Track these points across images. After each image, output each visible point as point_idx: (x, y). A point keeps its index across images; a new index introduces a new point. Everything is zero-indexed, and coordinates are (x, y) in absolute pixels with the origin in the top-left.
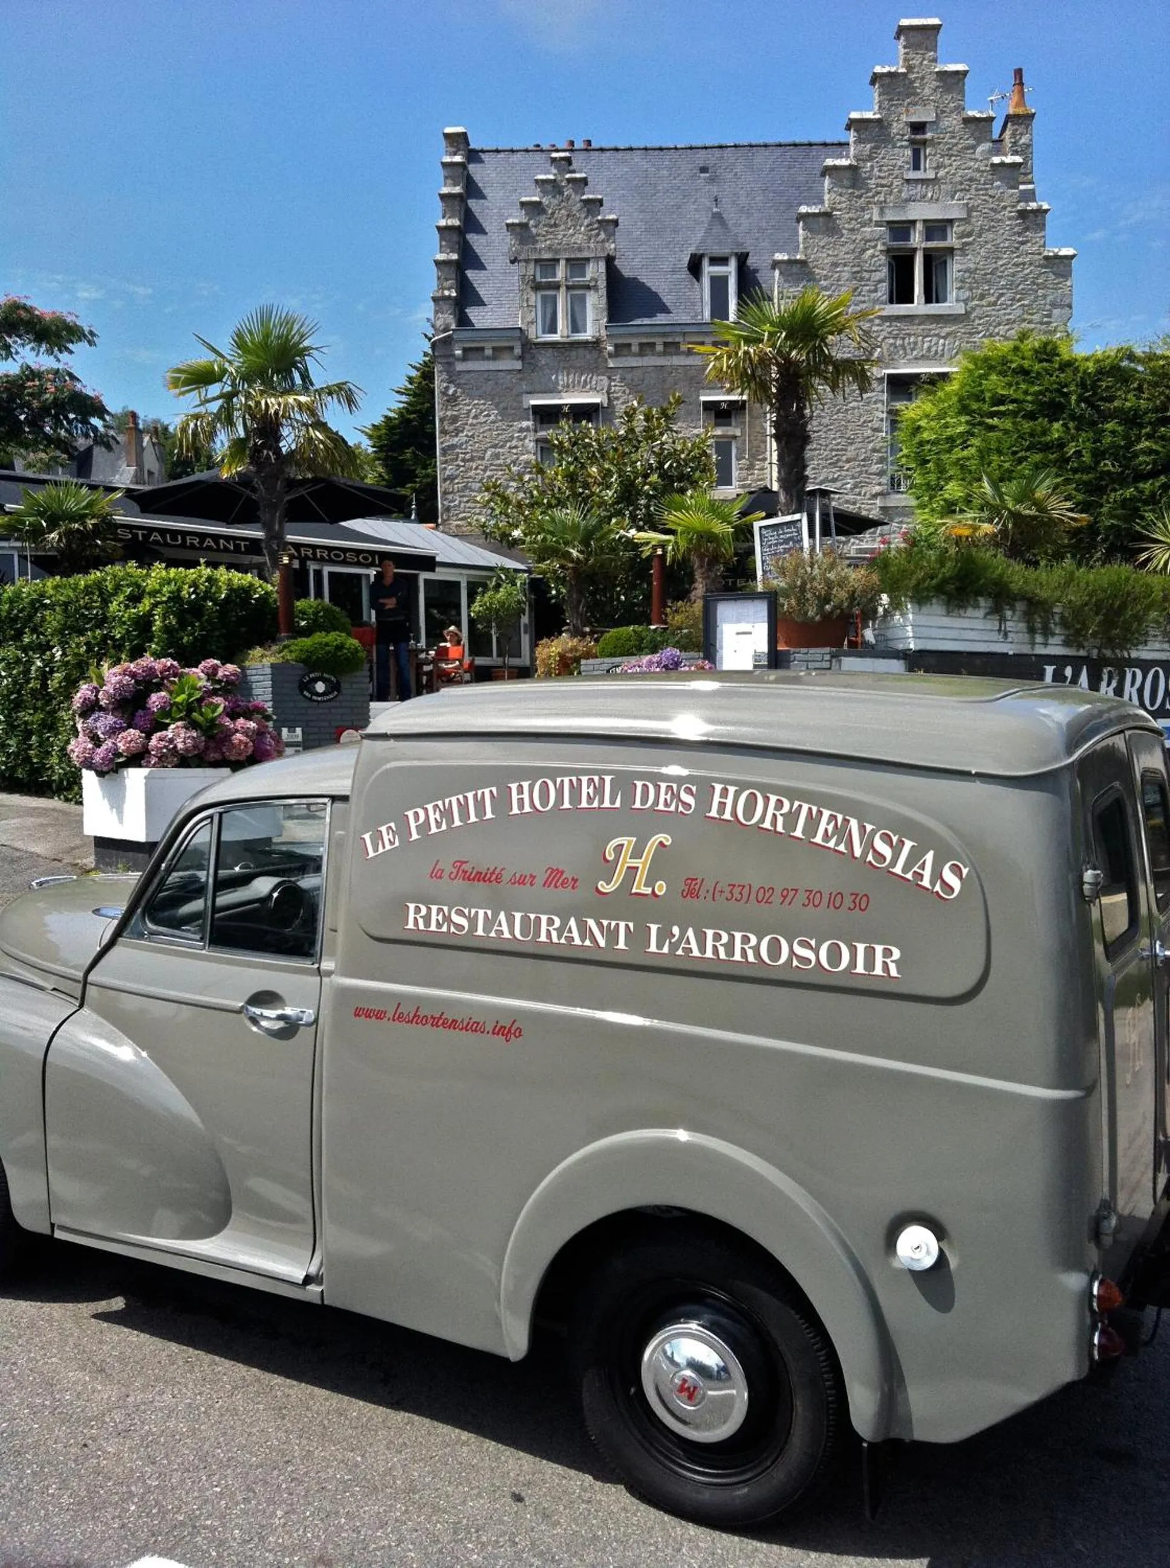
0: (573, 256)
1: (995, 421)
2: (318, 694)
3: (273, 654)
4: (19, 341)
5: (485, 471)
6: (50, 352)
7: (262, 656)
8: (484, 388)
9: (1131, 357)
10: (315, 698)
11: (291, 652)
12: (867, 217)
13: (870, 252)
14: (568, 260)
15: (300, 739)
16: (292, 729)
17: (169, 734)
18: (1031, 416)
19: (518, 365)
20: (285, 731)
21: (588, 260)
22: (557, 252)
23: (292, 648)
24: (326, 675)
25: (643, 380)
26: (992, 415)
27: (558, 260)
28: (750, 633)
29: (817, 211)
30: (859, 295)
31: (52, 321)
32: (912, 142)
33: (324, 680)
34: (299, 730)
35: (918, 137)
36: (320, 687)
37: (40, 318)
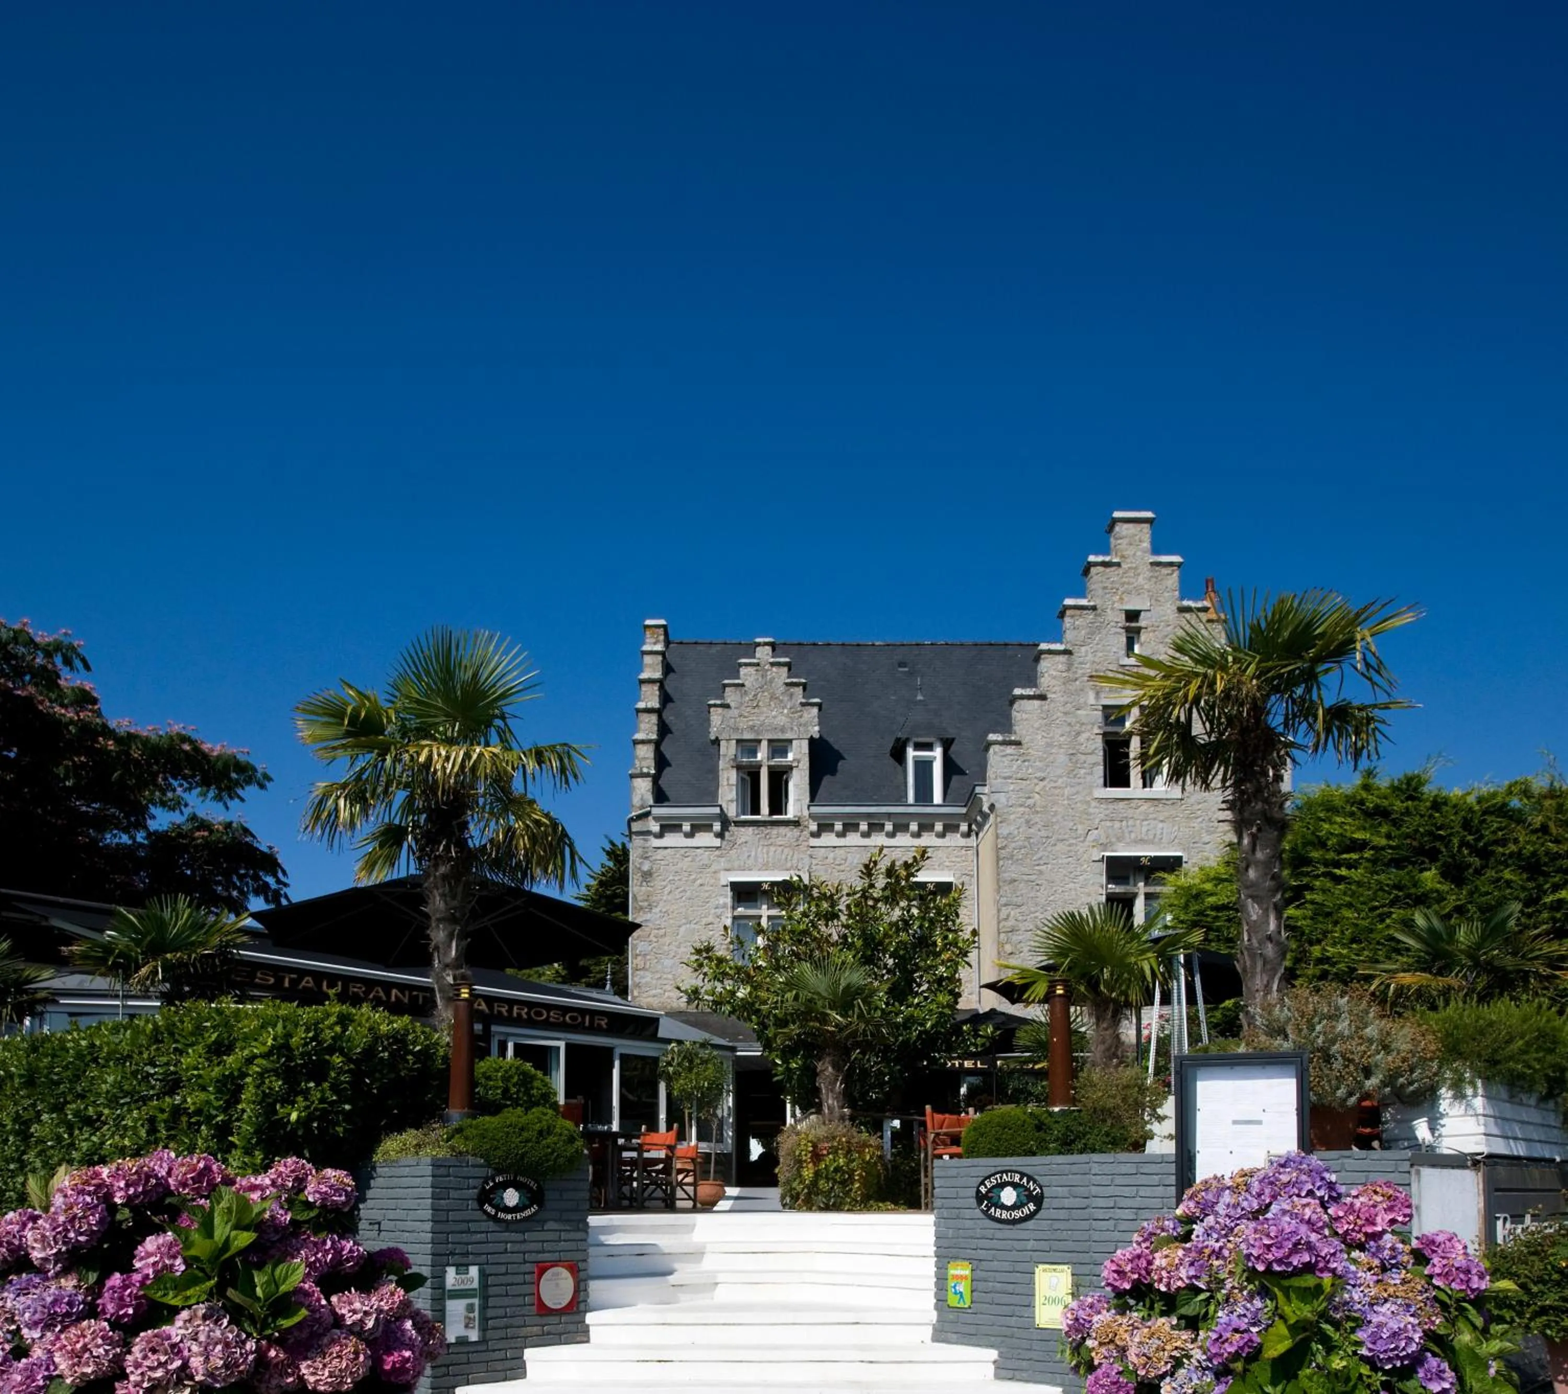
0: (775, 737)
1: (1343, 872)
2: (507, 1210)
3: (436, 1144)
4: (186, 785)
5: (679, 947)
6: (218, 798)
7: (418, 1146)
8: (680, 865)
9: (1526, 793)
10: (501, 1215)
11: (466, 1138)
12: (1082, 700)
13: (1085, 736)
14: (770, 741)
15: (476, 1285)
16: (462, 1268)
17: (176, 1330)
18: (1398, 863)
19: (717, 842)
20: (451, 1272)
21: (790, 741)
22: (758, 733)
23: (468, 1132)
24: (521, 1179)
25: (846, 860)
26: (1338, 865)
27: (759, 741)
28: (1259, 1122)
29: (1032, 693)
30: (1075, 776)
31: (219, 757)
32: (1128, 630)
33: (517, 1186)
34: (474, 1271)
35: (1133, 625)
36: (511, 1197)
37: (205, 756)
